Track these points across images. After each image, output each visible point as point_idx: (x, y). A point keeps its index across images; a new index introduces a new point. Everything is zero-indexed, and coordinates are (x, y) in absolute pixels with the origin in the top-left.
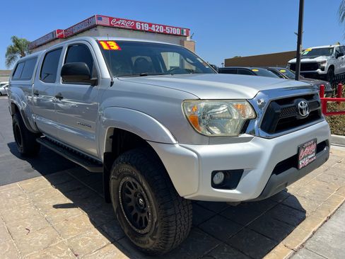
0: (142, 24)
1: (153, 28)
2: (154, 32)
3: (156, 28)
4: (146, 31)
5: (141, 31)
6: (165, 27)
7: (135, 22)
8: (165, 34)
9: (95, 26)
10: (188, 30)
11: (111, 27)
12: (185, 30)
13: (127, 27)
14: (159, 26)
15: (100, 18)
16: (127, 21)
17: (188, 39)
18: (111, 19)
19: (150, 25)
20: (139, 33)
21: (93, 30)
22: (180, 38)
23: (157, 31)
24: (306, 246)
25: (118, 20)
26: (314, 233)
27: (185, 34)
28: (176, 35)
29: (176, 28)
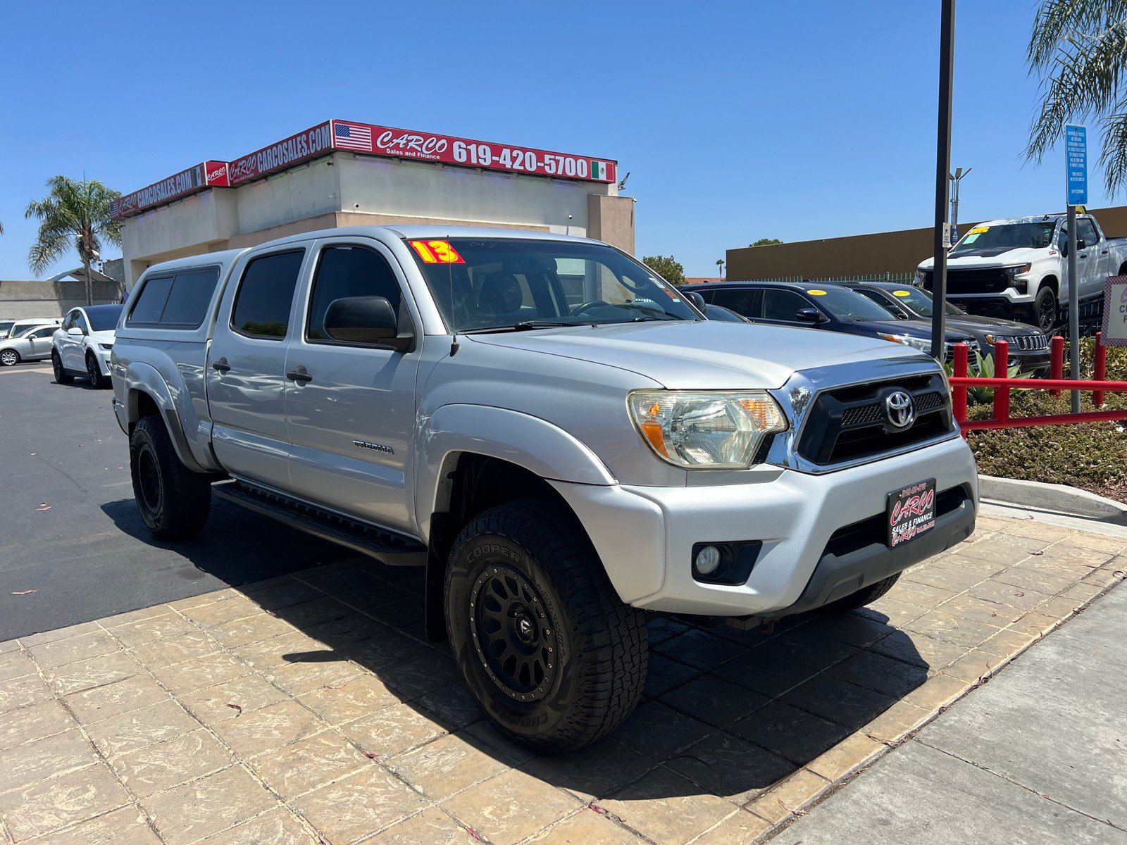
0: (473, 148)
1: (505, 159)
2: (508, 172)
3: (513, 159)
4: (484, 169)
5: (468, 166)
6: (540, 155)
7: (451, 140)
8: (540, 175)
9: (328, 153)
10: (611, 165)
11: (378, 154)
12: (602, 165)
13: (426, 155)
14: (524, 150)
15: (343, 128)
16: (426, 136)
17: (612, 190)
18: (377, 131)
19: (496, 149)
20: (460, 175)
21: (320, 166)
22: (592, 188)
23: (517, 166)
24: (919, 735)
25: (398, 133)
26: (942, 710)
27: (602, 177)
28: (575, 179)
29: (576, 158)
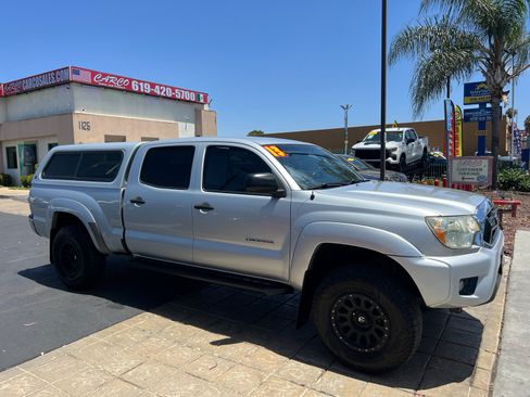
0: (141, 84)
1: (157, 90)
2: (158, 96)
3: (161, 91)
4: (147, 94)
5: (139, 93)
6: (173, 89)
7: (131, 80)
8: (173, 98)
9: (67, 83)
10: (206, 96)
11: (94, 85)
12: (201, 95)
13: (119, 86)
14: (166, 87)
15: (76, 71)
16: (119, 78)
17: (206, 107)
18: (94, 73)
19: (153, 86)
20: (135, 96)
21: (62, 89)
22: (197, 105)
23: (162, 94)
25: (104, 75)
27: (202, 101)
28: (189, 101)
